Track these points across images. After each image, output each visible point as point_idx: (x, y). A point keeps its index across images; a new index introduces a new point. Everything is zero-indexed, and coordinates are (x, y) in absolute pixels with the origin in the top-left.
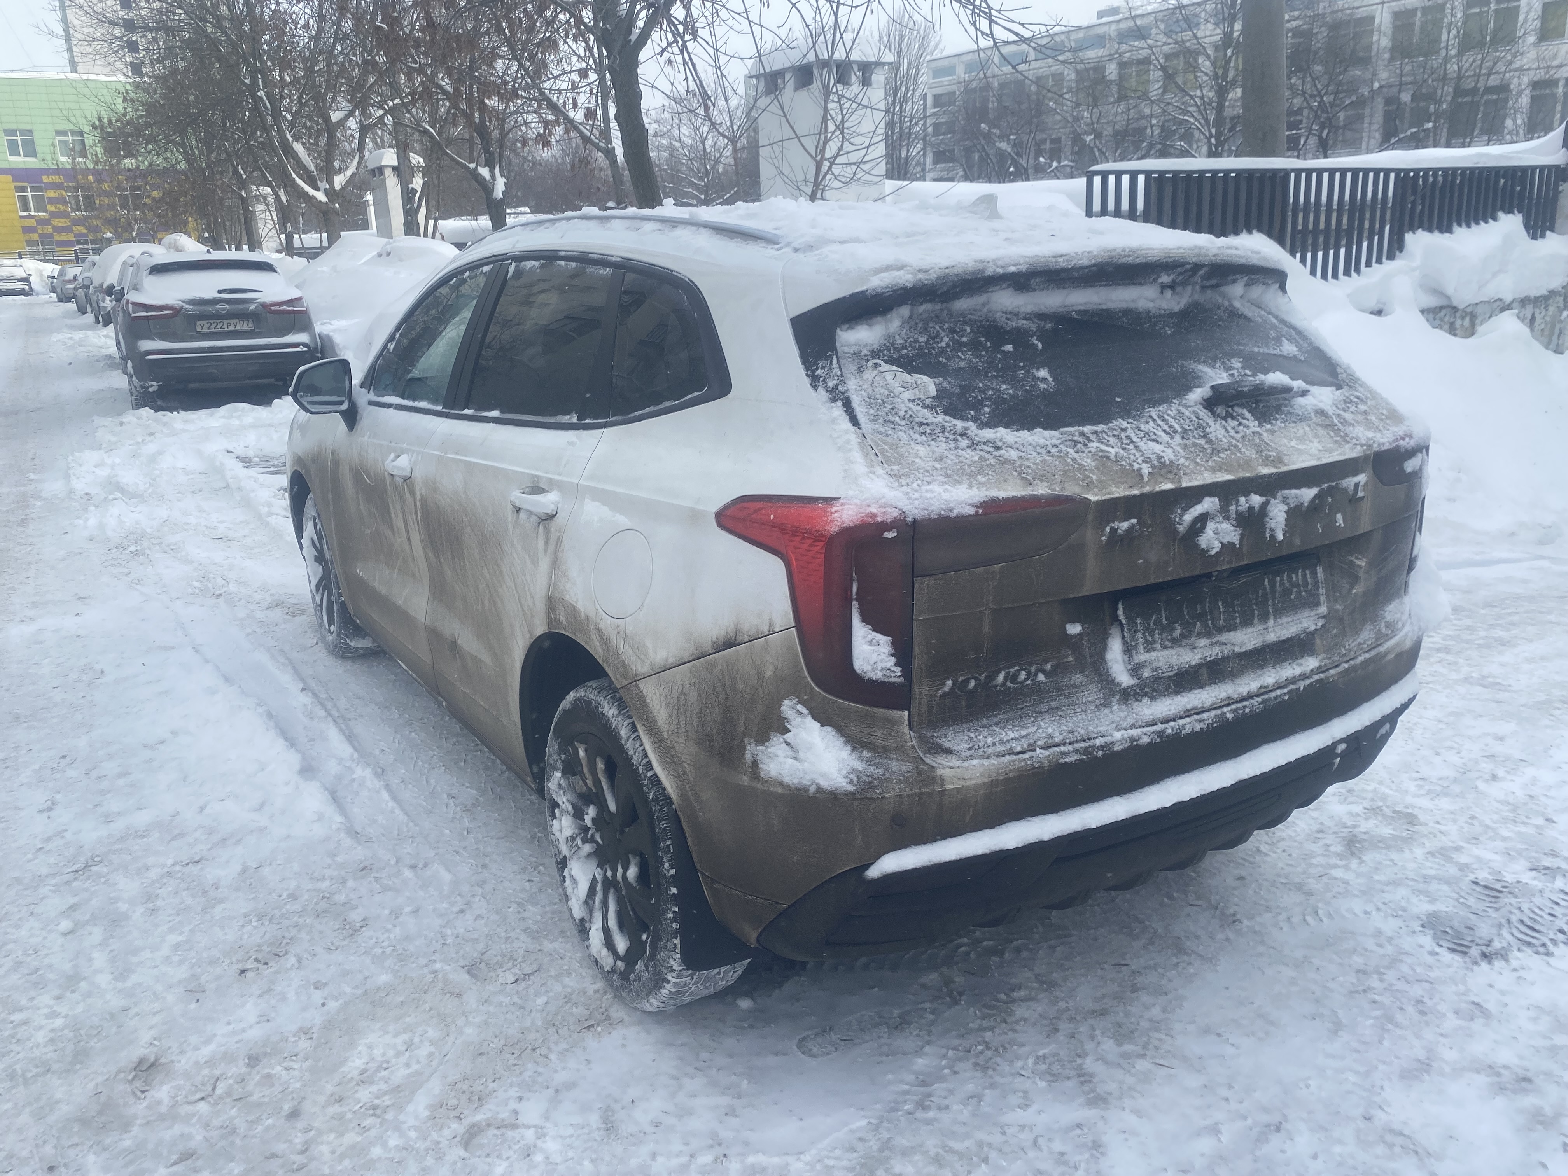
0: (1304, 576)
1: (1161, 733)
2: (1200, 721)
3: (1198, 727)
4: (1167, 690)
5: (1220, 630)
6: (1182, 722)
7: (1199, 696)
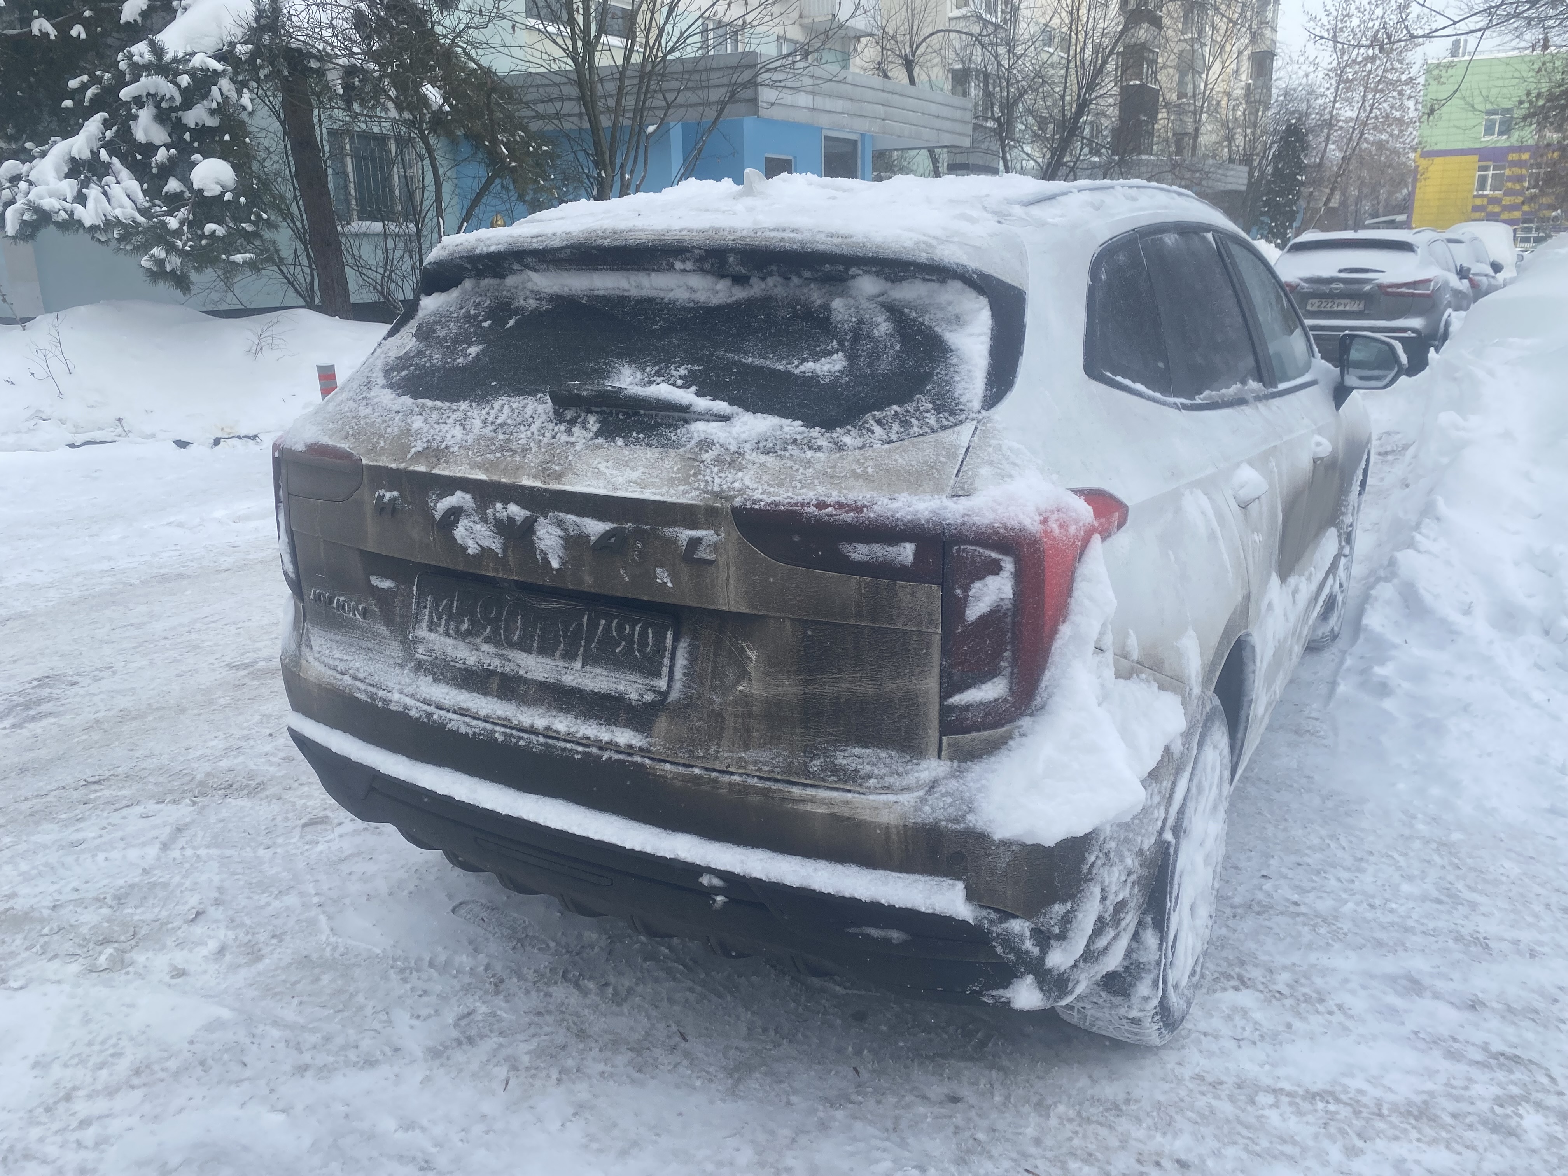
0: (643, 635)
1: (429, 715)
2: (468, 725)
3: (463, 730)
4: (452, 680)
5: (512, 646)
6: (451, 716)
7: (477, 701)
